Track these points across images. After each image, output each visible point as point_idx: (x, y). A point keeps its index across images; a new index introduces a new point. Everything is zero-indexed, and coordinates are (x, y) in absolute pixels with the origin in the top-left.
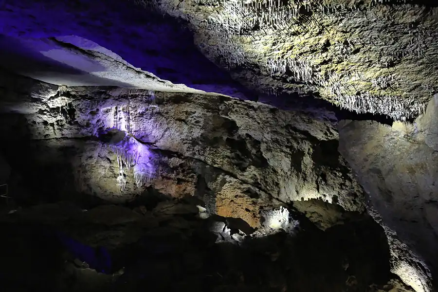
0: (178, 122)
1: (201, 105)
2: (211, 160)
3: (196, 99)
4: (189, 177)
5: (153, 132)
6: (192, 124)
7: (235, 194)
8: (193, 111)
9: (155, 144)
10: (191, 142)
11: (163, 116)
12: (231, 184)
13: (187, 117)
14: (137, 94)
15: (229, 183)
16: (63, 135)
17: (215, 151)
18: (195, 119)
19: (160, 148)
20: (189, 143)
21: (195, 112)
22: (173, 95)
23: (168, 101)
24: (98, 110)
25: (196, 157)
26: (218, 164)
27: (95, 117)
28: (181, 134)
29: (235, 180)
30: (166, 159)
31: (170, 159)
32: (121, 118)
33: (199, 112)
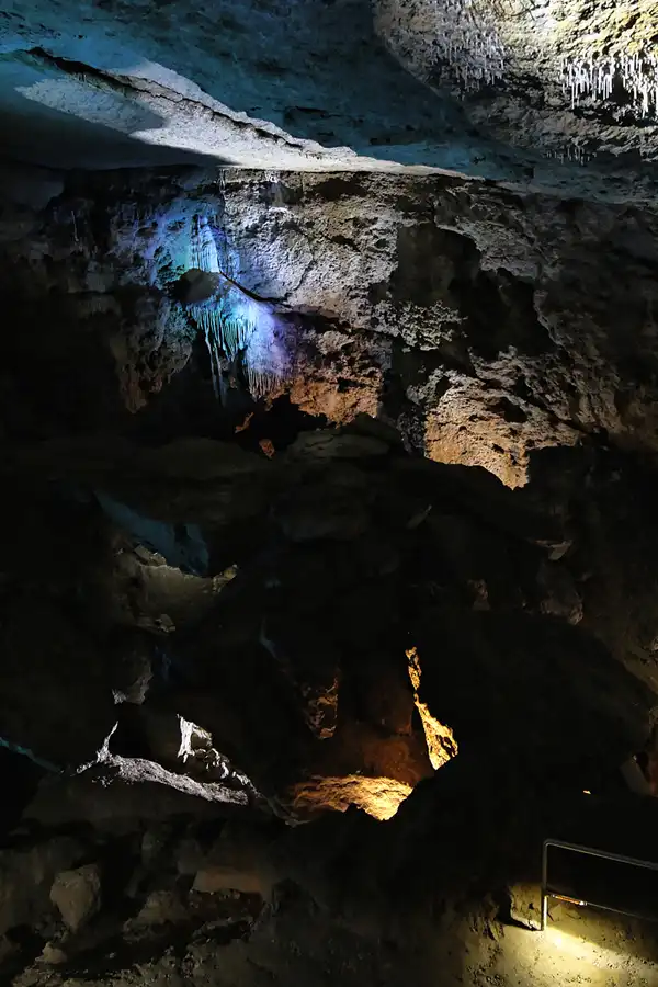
0: (335, 246)
1: (389, 200)
2: (414, 335)
3: (379, 185)
4: (364, 376)
5: (281, 273)
6: (370, 249)
7: (470, 412)
8: (372, 216)
9: (286, 300)
10: (367, 293)
11: (302, 233)
12: (460, 389)
13: (358, 232)
14: (240, 181)
15: (456, 387)
17: (424, 314)
18: (375, 237)
19: (296, 310)
20: (364, 296)
21: (376, 219)
22: (322, 179)
23: (311, 195)
24: (155, 225)
25: (379, 329)
26: (431, 345)
27: (151, 241)
28: (345, 274)
29: (471, 380)
30: (312, 334)
31: (320, 336)
32: (207, 243)
33: (385, 218)
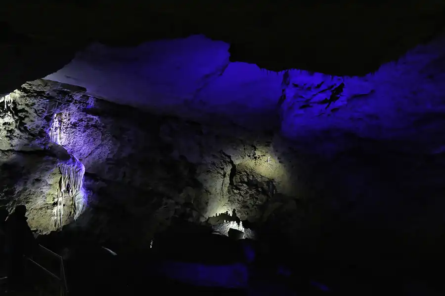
5: (83, 148)
10: (114, 162)
11: (100, 130)
16: (12, 146)
20: (112, 164)
